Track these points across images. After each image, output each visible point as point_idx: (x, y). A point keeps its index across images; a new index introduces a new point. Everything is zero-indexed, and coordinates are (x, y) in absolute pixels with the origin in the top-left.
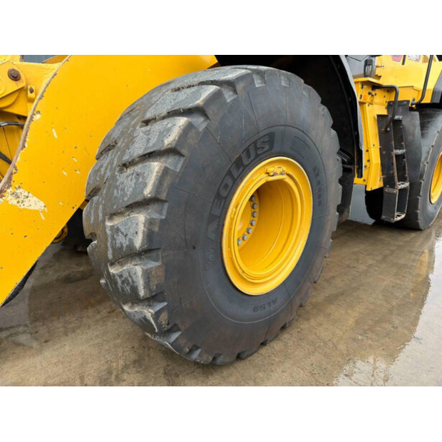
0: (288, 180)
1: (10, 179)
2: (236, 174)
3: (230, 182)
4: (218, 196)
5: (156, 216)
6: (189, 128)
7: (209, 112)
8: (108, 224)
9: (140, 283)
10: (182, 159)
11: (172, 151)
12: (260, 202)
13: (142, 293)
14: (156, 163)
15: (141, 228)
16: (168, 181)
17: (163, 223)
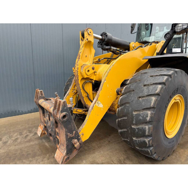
1: (97, 98)
2: (169, 100)
4: (165, 106)
5: (153, 112)
6: (162, 88)
7: (166, 84)
9: (147, 131)
10: (160, 96)
11: (157, 95)
13: (147, 133)
14: (153, 98)
15: (149, 115)
16: (157, 102)
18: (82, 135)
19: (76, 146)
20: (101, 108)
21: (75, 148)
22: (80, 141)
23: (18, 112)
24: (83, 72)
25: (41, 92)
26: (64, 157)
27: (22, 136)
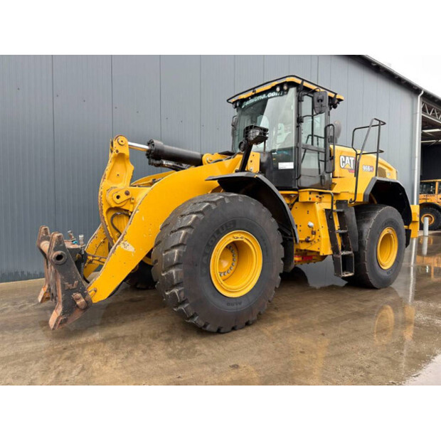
0: (246, 241)
1: (123, 237)
2: (216, 236)
3: (214, 240)
4: (208, 245)
5: (181, 250)
6: (196, 218)
7: (205, 213)
8: (164, 254)
9: (175, 277)
10: (193, 229)
11: (189, 227)
12: (238, 258)
13: (175, 282)
14: (183, 231)
15: (176, 254)
16: (188, 237)
17: (184, 253)
18: (93, 292)
19: (78, 303)
20: (130, 252)
21: (78, 306)
22: (87, 297)
23: (20, 274)
24: (109, 198)
25: (45, 229)
26: (58, 318)
27: (16, 306)
